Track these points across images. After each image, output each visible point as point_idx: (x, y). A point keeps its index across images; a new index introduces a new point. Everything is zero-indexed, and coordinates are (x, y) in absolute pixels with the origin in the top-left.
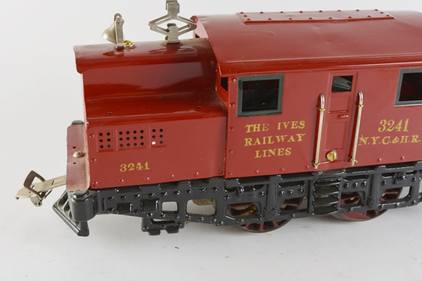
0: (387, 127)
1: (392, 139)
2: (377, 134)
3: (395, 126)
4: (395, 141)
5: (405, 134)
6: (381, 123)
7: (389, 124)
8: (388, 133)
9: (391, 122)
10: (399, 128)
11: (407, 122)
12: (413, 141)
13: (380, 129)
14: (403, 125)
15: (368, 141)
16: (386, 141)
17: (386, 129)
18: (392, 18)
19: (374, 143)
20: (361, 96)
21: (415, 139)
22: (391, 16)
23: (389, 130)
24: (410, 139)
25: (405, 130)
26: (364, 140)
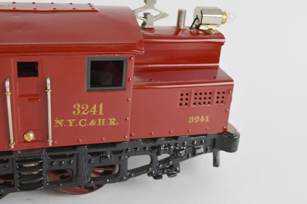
0: (82, 110)
1: (89, 122)
2: (72, 117)
3: (89, 109)
4: (92, 123)
5: (101, 117)
6: (75, 106)
7: (83, 108)
8: (84, 117)
9: (85, 106)
10: (94, 112)
11: (101, 106)
12: (111, 124)
13: (74, 112)
14: (98, 109)
15: (64, 123)
16: (83, 123)
17: (81, 112)
18: (96, 11)
19: (71, 125)
20: (48, 81)
21: (112, 122)
22: (96, 9)
23: (83, 113)
24: (107, 121)
25: (101, 113)
26: (60, 122)
